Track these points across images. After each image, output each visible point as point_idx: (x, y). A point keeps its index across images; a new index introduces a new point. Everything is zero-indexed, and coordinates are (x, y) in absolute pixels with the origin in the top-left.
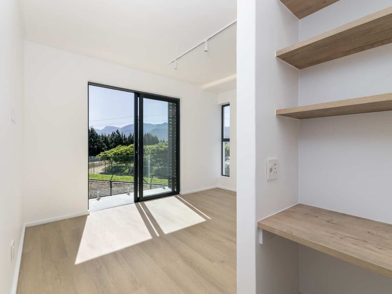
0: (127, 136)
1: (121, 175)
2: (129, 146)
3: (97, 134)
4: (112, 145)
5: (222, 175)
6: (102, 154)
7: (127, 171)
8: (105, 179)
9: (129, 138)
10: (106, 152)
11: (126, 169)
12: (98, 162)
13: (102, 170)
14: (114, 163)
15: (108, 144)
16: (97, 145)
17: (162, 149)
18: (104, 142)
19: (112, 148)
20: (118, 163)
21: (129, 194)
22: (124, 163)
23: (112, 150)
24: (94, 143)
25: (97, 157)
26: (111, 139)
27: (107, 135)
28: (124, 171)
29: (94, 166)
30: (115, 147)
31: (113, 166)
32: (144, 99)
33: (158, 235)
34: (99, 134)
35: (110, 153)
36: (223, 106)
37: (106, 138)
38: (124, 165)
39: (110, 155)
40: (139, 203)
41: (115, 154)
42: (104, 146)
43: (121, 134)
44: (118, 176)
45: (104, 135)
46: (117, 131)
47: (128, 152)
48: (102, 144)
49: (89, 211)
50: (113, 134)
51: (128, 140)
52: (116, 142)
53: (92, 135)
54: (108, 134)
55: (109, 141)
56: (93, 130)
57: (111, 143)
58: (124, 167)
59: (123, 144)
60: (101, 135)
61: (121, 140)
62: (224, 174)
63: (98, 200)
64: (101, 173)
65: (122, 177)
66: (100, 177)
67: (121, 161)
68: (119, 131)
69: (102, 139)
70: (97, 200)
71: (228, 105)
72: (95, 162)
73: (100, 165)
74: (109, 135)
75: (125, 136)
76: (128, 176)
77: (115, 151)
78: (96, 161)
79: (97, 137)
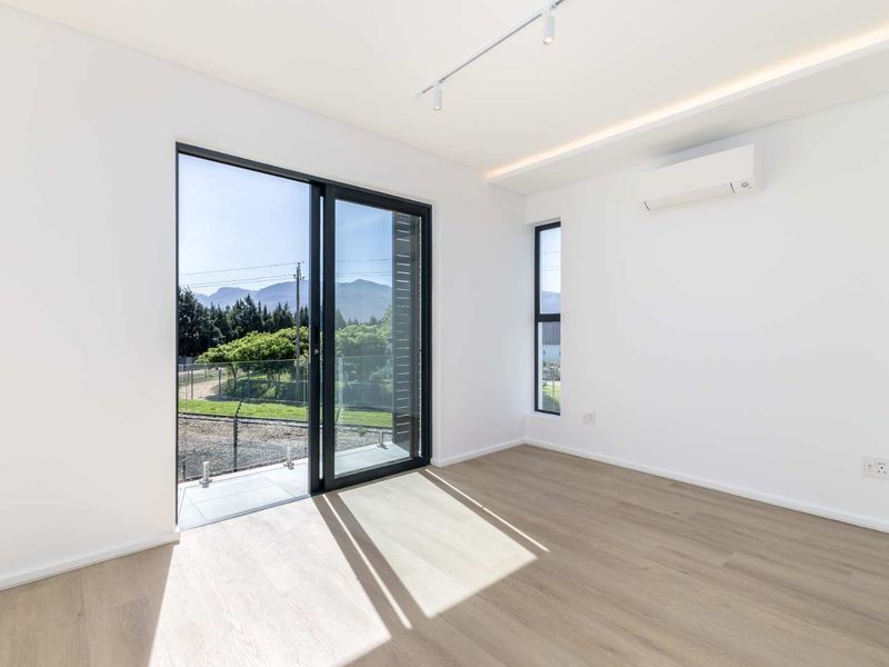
0: (271, 310)
1: (258, 403)
2: (277, 334)
3: (200, 306)
4: (236, 331)
5: (536, 409)
6: (211, 352)
7: (271, 391)
8: (218, 411)
9: (275, 314)
10: (221, 347)
11: (269, 387)
12: (201, 371)
13: (213, 389)
14: (241, 373)
15: (225, 329)
16: (199, 330)
17: (355, 341)
18: (217, 324)
19: (235, 338)
20: (251, 372)
21: (291, 466)
22: (265, 372)
23: (235, 343)
24: (193, 325)
25: (201, 357)
26: (233, 318)
27: (223, 309)
28: (264, 392)
29: (192, 380)
30: (242, 335)
31: (238, 380)
32: (337, 201)
33: (407, 623)
34: (206, 305)
35: (231, 349)
36: (538, 230)
37: (221, 315)
38: (264, 377)
39: (230, 355)
40: (324, 495)
41: (243, 352)
42: (216, 334)
43: (257, 306)
44: (251, 405)
45: (216, 307)
46: (248, 300)
47: (274, 347)
48: (212, 329)
49: (177, 530)
50: (238, 306)
51: (272, 320)
52: (244, 325)
53: (187, 309)
54: (227, 305)
55: (229, 321)
56: (189, 296)
57: (234, 328)
58: (264, 382)
59: (262, 329)
60: (209, 307)
61: (257, 318)
62: (540, 407)
63: (206, 485)
64: (210, 398)
65: (260, 406)
66: (208, 407)
67: (257, 369)
68: (252, 297)
69: (213, 318)
70: (200, 488)
71: (557, 225)
72: (195, 372)
73: (206, 378)
74: (228, 308)
75: (265, 311)
76: (275, 405)
77: (244, 346)
78: (197, 368)
79: (201, 311)
